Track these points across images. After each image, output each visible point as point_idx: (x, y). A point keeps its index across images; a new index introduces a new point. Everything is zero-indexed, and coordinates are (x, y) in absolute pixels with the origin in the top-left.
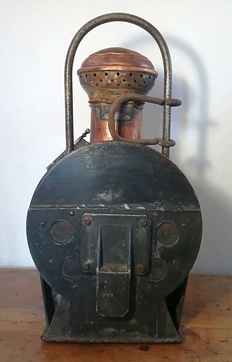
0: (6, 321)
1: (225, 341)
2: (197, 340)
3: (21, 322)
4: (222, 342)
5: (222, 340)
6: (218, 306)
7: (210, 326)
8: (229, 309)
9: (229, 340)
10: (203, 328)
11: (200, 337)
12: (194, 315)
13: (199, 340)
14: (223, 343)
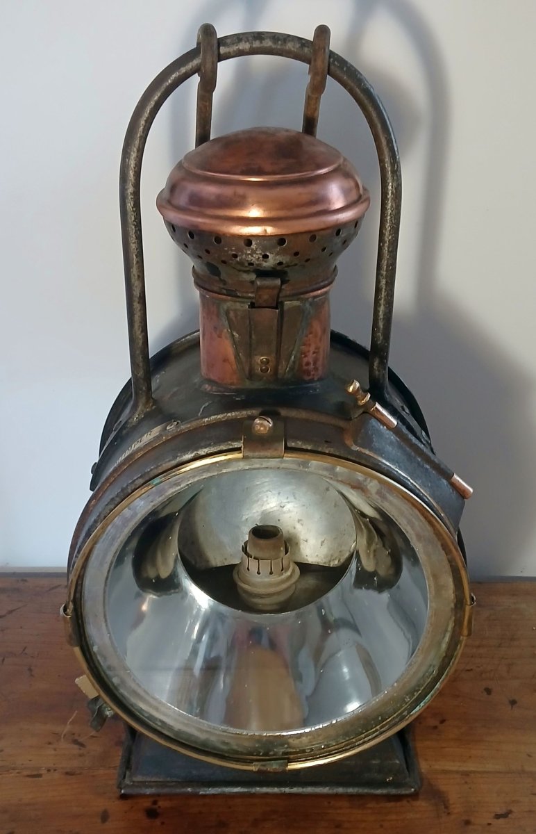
0: (14, 769)
1: (505, 816)
2: (445, 812)
3: (49, 770)
4: (498, 816)
5: (500, 811)
6: (488, 691)
7: (470, 767)
8: (513, 703)
9: (513, 809)
10: (457, 772)
11: (451, 802)
12: (436, 727)
13: (449, 814)
14: (501, 821)
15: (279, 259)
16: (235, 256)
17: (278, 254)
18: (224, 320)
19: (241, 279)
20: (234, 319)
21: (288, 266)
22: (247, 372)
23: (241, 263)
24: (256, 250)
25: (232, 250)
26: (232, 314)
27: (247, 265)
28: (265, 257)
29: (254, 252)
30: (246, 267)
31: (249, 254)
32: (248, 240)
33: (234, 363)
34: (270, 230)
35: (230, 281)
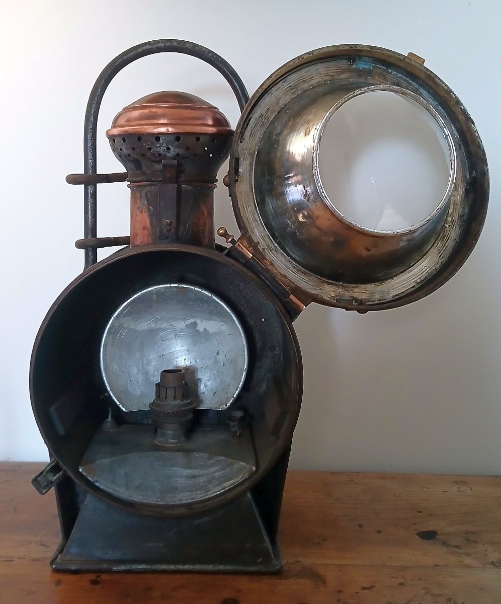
1: (370, 588)
2: (323, 586)
3: (20, 558)
4: (364, 589)
6: (360, 526)
7: (345, 562)
9: (376, 585)
10: (333, 565)
11: (328, 580)
12: (320, 543)
13: (326, 587)
14: (367, 591)
15: (177, 151)
16: (150, 149)
17: (176, 147)
18: (144, 200)
19: (155, 169)
20: (150, 197)
21: (183, 158)
22: (158, 234)
23: (153, 154)
24: (163, 144)
25: (148, 145)
26: (149, 195)
27: (157, 155)
28: (169, 149)
29: (161, 145)
30: (157, 157)
31: (159, 147)
32: (157, 137)
33: (150, 228)
34: (171, 130)
35: (148, 172)
